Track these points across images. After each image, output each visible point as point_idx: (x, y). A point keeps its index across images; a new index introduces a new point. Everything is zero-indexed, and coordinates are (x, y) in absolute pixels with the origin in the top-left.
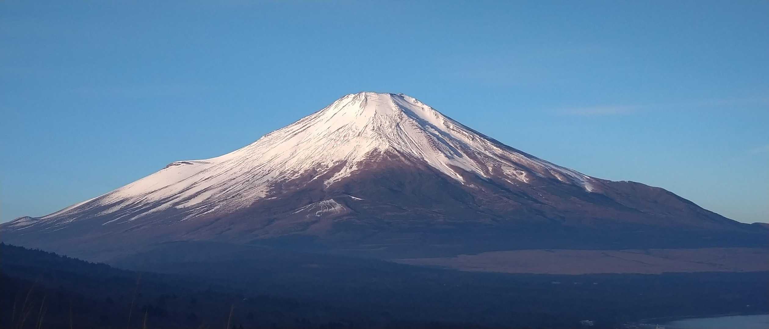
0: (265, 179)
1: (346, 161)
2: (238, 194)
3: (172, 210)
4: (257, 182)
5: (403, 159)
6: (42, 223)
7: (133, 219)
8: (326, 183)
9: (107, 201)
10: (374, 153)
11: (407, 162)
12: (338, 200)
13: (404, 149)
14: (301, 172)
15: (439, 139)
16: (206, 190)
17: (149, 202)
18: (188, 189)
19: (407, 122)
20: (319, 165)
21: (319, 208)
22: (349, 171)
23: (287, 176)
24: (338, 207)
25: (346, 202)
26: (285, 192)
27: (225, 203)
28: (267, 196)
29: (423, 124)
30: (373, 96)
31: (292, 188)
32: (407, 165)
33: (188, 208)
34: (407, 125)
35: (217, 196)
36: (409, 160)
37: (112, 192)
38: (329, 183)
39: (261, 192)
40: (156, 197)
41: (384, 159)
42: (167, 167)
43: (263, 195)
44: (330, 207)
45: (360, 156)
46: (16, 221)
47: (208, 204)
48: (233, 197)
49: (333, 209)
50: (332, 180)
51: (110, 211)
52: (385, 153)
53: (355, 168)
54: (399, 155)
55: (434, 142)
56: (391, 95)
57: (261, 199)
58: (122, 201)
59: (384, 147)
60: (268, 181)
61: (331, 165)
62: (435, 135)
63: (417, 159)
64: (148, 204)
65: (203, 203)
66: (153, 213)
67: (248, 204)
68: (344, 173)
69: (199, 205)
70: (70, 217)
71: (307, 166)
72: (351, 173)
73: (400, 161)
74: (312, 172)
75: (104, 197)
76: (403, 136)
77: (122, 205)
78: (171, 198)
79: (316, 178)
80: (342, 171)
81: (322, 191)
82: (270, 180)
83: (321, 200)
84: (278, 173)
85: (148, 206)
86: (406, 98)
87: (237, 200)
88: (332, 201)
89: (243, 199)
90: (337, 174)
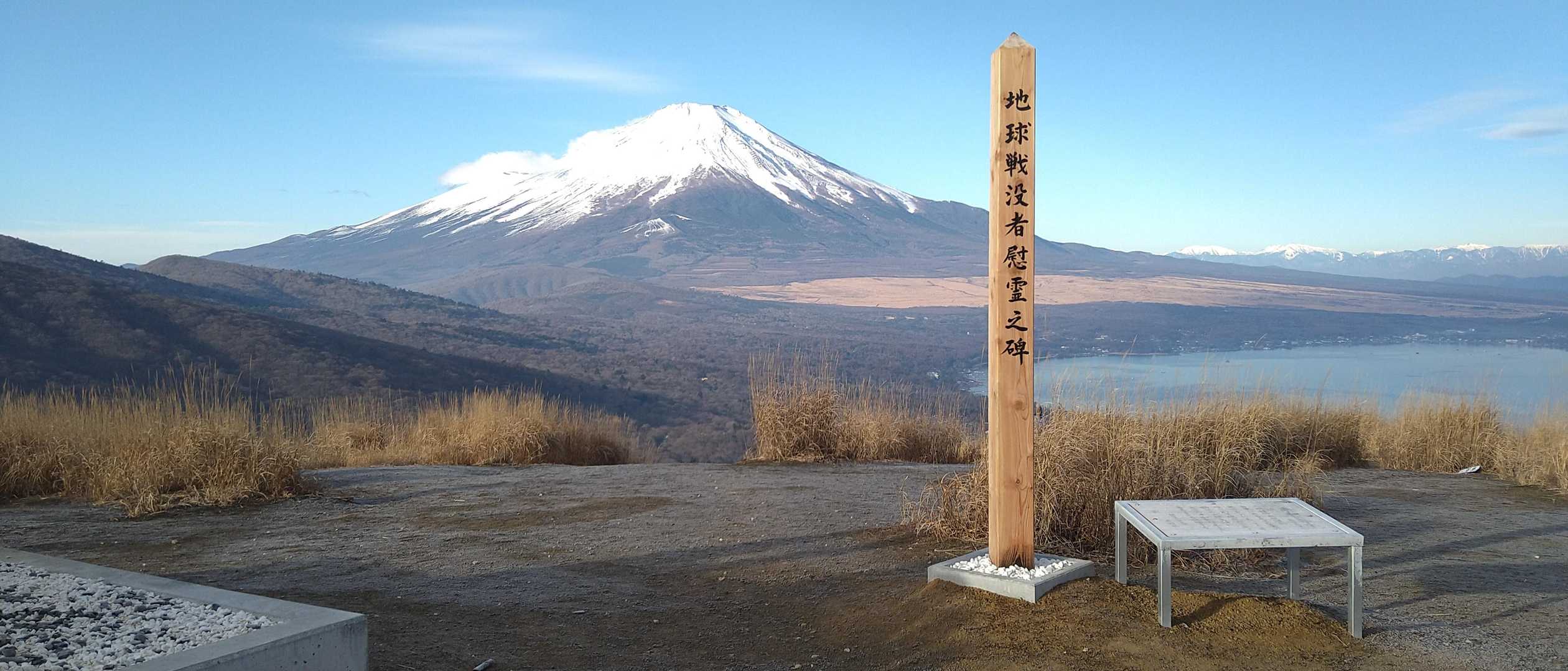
0: (588, 193)
1: (670, 177)
2: (561, 209)
3: (493, 223)
4: (579, 197)
5: (728, 176)
6: (360, 233)
7: (454, 232)
8: (651, 199)
9: (421, 212)
10: (699, 170)
11: (732, 180)
12: (665, 219)
13: (727, 165)
14: (625, 187)
15: (763, 155)
16: (526, 203)
17: (467, 213)
18: (508, 201)
19: (732, 136)
20: (643, 180)
21: (647, 228)
22: (674, 187)
23: (610, 190)
24: (667, 227)
25: (673, 222)
26: (610, 209)
27: (549, 218)
28: (593, 213)
29: (746, 138)
30: (694, 107)
31: (617, 204)
32: (732, 182)
34: (732, 139)
35: (540, 210)
36: (734, 177)
37: (426, 201)
38: (654, 200)
39: (582, 208)
40: (472, 210)
41: (709, 176)
43: (588, 212)
44: (658, 227)
45: (687, 173)
46: (334, 230)
47: (530, 218)
48: (557, 212)
49: (661, 229)
50: (657, 197)
51: (428, 222)
52: (710, 169)
53: (680, 185)
54: (724, 172)
55: (759, 159)
56: (714, 106)
57: (586, 215)
58: (439, 212)
59: (708, 163)
60: (592, 195)
61: (655, 181)
62: (759, 152)
63: (742, 177)
64: (467, 216)
65: (526, 217)
66: (474, 226)
67: (573, 220)
68: (670, 190)
69: (521, 220)
70: (388, 227)
72: (677, 190)
73: (726, 178)
74: (636, 189)
75: (419, 207)
76: (727, 152)
77: (442, 216)
78: (490, 211)
79: (640, 194)
80: (667, 187)
81: (648, 209)
83: (648, 218)
84: (601, 188)
85: (467, 219)
86: (729, 109)
88: (659, 220)
89: (567, 215)
90: (661, 191)
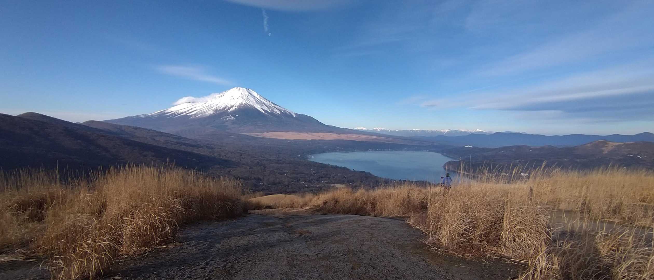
0: (212, 108)
1: (234, 105)
2: (205, 112)
3: (186, 115)
4: (210, 109)
7: (175, 117)
8: (229, 111)
9: (166, 112)
10: (241, 104)
13: (249, 103)
14: (222, 107)
16: (195, 110)
17: (179, 113)
18: (190, 110)
20: (227, 106)
21: (227, 118)
22: (235, 108)
23: (218, 108)
24: (232, 118)
25: (234, 116)
26: (217, 112)
27: (201, 114)
28: (213, 113)
29: (254, 97)
30: (241, 88)
31: (220, 111)
33: (191, 115)
34: (250, 97)
35: (199, 112)
36: (250, 106)
37: (168, 109)
39: (211, 112)
40: (181, 111)
41: (244, 105)
43: (212, 113)
44: (230, 118)
45: (238, 104)
46: (141, 115)
47: (196, 114)
50: (230, 110)
51: (168, 114)
53: (236, 107)
55: (257, 102)
56: (246, 89)
57: (211, 114)
59: (244, 102)
61: (230, 106)
62: (257, 100)
63: (253, 106)
65: (195, 114)
66: (181, 116)
67: (208, 115)
68: (234, 108)
69: (194, 114)
71: (223, 106)
73: (248, 106)
74: (225, 108)
76: (249, 100)
77: (172, 113)
78: (185, 112)
80: (233, 108)
81: (228, 113)
82: (214, 109)
83: (228, 115)
84: (216, 107)
86: (250, 90)
87: (204, 114)
88: (231, 116)
89: (206, 114)
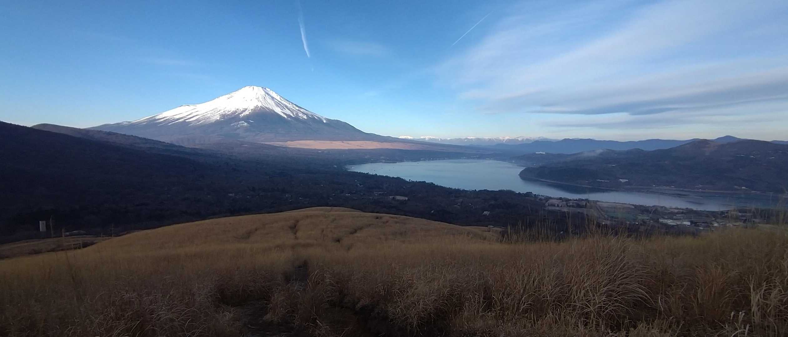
0: (219, 113)
1: (247, 109)
2: (209, 118)
3: (184, 121)
4: (216, 114)
5: (266, 109)
6: (133, 124)
7: (170, 124)
8: (240, 115)
9: (157, 117)
11: (268, 110)
12: (245, 122)
13: (266, 106)
14: (232, 111)
15: (278, 103)
16: (197, 115)
18: (189, 115)
20: (238, 109)
21: (239, 124)
23: (226, 112)
24: (246, 124)
25: (248, 123)
26: (226, 118)
27: (204, 120)
28: (220, 119)
29: (273, 98)
30: (255, 87)
31: (228, 116)
32: (267, 111)
33: (190, 122)
34: (268, 98)
35: (201, 118)
36: (268, 109)
37: (159, 114)
39: (218, 117)
40: (177, 117)
41: (260, 109)
42: (181, 106)
43: (218, 119)
44: (243, 124)
45: (253, 108)
46: (123, 123)
47: (198, 120)
48: (207, 118)
50: (242, 115)
51: (160, 121)
52: (260, 107)
53: (250, 111)
55: (276, 104)
56: (262, 88)
57: (218, 120)
59: (260, 105)
60: (219, 114)
61: (242, 110)
62: (276, 102)
63: (271, 109)
64: (175, 119)
65: (196, 120)
66: (177, 122)
67: (213, 121)
68: (247, 113)
69: (194, 121)
70: (144, 122)
71: (234, 110)
72: (249, 113)
74: (235, 112)
75: (156, 116)
76: (266, 102)
77: (165, 119)
78: (183, 118)
79: (237, 114)
80: (246, 112)
81: (239, 118)
82: (220, 113)
83: (239, 121)
84: (223, 111)
86: (267, 89)
87: (208, 120)
88: (243, 122)
89: (211, 119)
90: (244, 113)
